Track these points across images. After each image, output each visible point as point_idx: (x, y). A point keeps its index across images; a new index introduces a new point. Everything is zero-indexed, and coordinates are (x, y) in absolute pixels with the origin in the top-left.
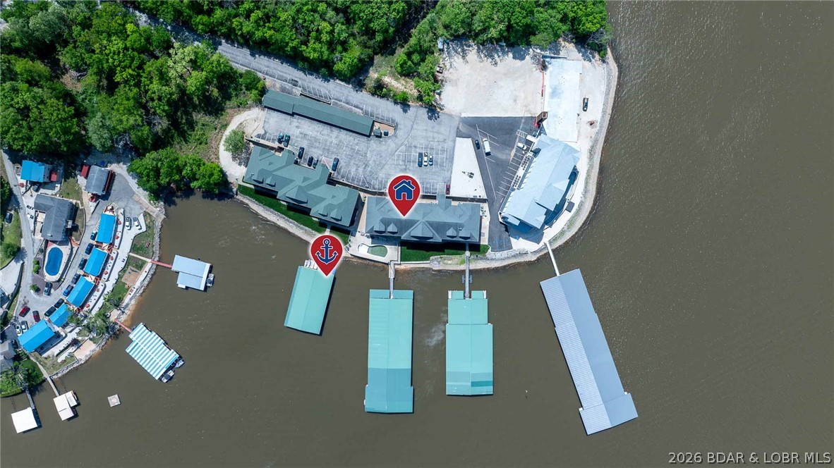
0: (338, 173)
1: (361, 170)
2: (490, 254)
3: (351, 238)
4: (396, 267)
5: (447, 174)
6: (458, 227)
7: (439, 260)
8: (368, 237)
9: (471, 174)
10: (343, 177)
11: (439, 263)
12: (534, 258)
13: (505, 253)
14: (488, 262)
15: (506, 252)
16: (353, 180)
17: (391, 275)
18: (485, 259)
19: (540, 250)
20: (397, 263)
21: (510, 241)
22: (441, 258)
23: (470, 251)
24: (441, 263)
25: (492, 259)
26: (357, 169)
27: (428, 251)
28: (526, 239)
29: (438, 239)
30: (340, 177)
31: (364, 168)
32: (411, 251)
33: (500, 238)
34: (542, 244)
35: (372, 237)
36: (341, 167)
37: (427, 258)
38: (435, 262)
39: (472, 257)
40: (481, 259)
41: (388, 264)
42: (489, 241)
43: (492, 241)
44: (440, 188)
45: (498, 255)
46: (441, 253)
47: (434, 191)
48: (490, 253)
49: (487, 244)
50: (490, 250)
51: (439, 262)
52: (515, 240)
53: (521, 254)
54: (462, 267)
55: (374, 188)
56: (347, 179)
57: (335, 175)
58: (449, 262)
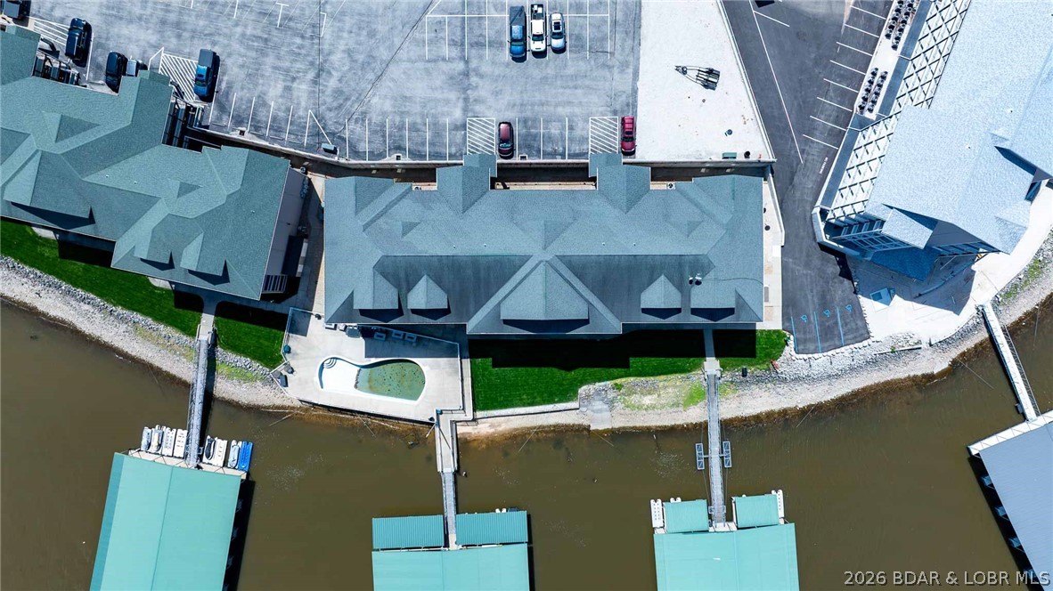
0: (222, 109)
1: (302, 89)
2: (790, 361)
3: (294, 341)
4: (461, 430)
5: (621, 82)
6: (685, 271)
7: (611, 395)
8: (351, 334)
9: (710, 72)
10: (239, 121)
11: (612, 409)
12: (939, 364)
13: (843, 356)
14: (783, 389)
15: (846, 350)
16: (277, 129)
17: (446, 462)
18: (773, 380)
19: (963, 334)
20: (462, 417)
21: (858, 313)
22: (618, 387)
23: (718, 356)
24: (619, 406)
25: (797, 379)
26: (288, 89)
27: (569, 369)
28: (918, 298)
29: (610, 324)
30: (227, 121)
31: (315, 82)
32: (509, 372)
33: (824, 303)
34: (969, 311)
35: (366, 333)
36: (230, 87)
37: (567, 393)
38: (598, 405)
39: (728, 376)
40: (759, 380)
41: (430, 424)
42: (786, 317)
43: (797, 316)
44: (598, 134)
45: (820, 361)
46: (615, 371)
47: (576, 149)
48: (790, 359)
49: (779, 327)
50: (789, 350)
51: (611, 403)
52: (878, 305)
53: (896, 354)
54: (693, 415)
55: (356, 153)
56: (256, 128)
57: (210, 114)
58: (647, 400)
